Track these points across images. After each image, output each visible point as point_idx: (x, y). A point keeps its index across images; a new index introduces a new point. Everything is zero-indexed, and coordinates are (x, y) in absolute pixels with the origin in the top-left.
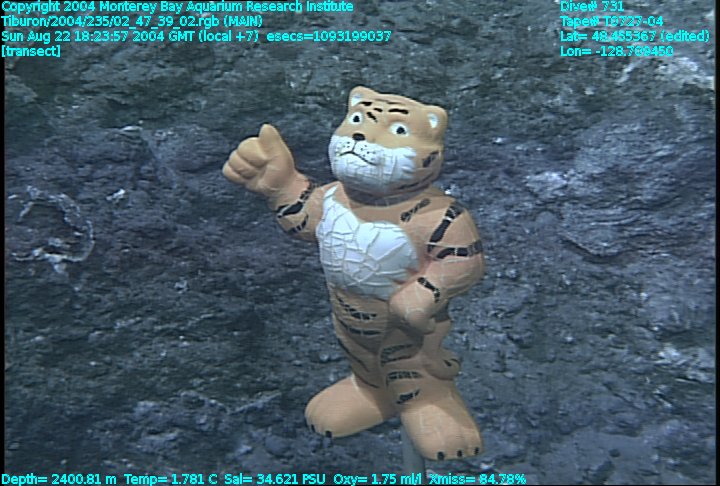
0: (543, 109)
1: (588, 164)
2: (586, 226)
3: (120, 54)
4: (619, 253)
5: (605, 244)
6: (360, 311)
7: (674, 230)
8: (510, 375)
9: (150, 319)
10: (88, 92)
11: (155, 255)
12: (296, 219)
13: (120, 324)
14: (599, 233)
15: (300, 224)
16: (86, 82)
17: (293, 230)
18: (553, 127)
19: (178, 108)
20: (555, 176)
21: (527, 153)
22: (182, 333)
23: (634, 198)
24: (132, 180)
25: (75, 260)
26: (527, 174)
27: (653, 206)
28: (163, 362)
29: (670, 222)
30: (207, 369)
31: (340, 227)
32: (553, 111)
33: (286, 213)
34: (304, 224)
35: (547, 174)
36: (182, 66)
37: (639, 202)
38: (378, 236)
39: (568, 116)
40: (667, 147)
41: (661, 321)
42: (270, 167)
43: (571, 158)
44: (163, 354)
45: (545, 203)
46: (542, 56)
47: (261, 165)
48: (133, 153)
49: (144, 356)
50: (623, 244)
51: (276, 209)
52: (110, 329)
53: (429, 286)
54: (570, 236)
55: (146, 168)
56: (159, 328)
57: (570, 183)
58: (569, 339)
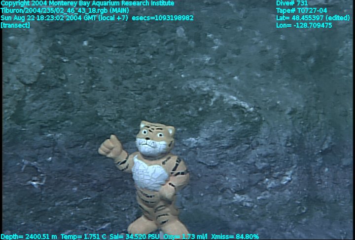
0: (184, 115)
1: (204, 134)
2: (205, 156)
3: (43, 109)
4: (218, 164)
5: (213, 162)
6: (149, 195)
7: (235, 155)
8: (185, 209)
9: (66, 201)
10: (32, 123)
11: (65, 179)
12: (124, 166)
13: (57, 204)
14: (210, 158)
15: (125, 167)
16: (30, 119)
17: (123, 170)
18: (190, 122)
19: (62, 126)
20: (193, 139)
21: (182, 131)
22: (78, 205)
23: (221, 145)
24: (52, 153)
25: (42, 184)
26: (183, 139)
27: (228, 148)
28: (72, 216)
29: (234, 152)
30: (87, 218)
31: (141, 168)
32: (189, 116)
33: (121, 164)
34: (127, 167)
35: (191, 138)
36: (63, 111)
37: (222, 146)
38: (155, 170)
39: (194, 117)
40: (231, 127)
41: (234, 187)
42: (114, 149)
43: (198, 133)
44: (72, 214)
45: (190, 148)
46: (182, 96)
47: (112, 149)
48: (52, 144)
49: (66, 214)
50: (219, 162)
51: (117, 163)
52: (54, 206)
53: (173, 185)
54: (200, 160)
55: (56, 148)
56: (68, 204)
57: (199, 141)
58: (202, 195)
